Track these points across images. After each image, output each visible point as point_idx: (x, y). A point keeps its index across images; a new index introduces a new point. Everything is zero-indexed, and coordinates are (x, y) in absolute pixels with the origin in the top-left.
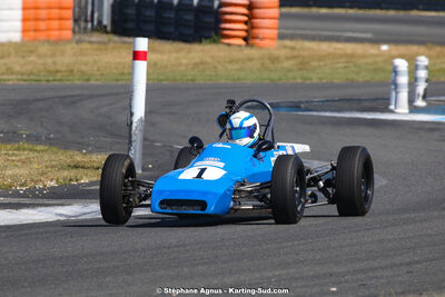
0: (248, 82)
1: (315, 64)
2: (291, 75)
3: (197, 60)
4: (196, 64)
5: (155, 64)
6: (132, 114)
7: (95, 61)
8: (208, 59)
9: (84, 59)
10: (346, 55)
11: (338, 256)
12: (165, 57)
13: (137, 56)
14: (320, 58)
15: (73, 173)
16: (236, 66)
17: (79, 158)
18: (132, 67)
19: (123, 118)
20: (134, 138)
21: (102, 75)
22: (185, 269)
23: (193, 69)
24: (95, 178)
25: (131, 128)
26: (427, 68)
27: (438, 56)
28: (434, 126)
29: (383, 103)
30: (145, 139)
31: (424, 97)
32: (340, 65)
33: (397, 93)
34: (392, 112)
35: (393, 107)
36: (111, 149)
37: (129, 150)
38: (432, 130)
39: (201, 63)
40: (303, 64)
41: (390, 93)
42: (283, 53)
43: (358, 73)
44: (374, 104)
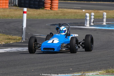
0: (51, 19)
2: (61, 17)
4: (38, 14)
5: (29, 14)
6: (23, 27)
7: (14, 13)
8: (41, 13)
9: (11, 13)
10: (74, 12)
11: (72, 61)
12: (31, 12)
13: (24, 12)
14: (68, 13)
15: (8, 41)
16: (48, 15)
17: (10, 37)
18: (23, 15)
19: (21, 27)
20: (23, 32)
21: (16, 17)
22: (36, 64)
23: (38, 15)
24: (14, 42)
25: (23, 30)
26: (94, 16)
27: (96, 13)
28: (95, 30)
29: (83, 24)
30: (26, 32)
31: (93, 23)
32: (73, 15)
33: (87, 22)
34: (85, 26)
35: (85, 25)
36: (18, 35)
37: (22, 35)
38: (95, 31)
39: (40, 14)
40: (64, 14)
41: (85, 22)
42: (59, 12)
43: (77, 17)
44: (81, 24)
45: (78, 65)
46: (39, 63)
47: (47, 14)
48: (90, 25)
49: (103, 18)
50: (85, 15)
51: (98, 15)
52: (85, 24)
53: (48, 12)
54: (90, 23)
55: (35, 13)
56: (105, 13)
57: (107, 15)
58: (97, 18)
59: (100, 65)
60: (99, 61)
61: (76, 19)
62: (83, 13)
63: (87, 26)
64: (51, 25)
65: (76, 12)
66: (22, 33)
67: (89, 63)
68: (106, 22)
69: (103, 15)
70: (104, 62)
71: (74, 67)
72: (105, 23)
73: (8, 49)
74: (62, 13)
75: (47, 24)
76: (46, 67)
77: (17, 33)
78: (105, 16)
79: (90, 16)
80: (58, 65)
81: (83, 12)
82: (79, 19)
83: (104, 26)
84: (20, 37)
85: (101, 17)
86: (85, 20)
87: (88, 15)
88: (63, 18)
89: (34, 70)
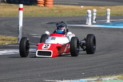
1: (64, 11)
2: (57, 14)
3: (31, 10)
6: (19, 26)
7: (3, 11)
8: (34, 10)
10: (72, 9)
11: (82, 64)
14: (65, 9)
15: (3, 42)
16: (42, 12)
20: (19, 32)
22: (41, 68)
23: (30, 13)
24: (9, 43)
25: (18, 29)
26: (96, 12)
29: (84, 22)
31: (95, 20)
32: (71, 12)
33: (88, 19)
34: (87, 24)
35: (87, 23)
36: (12, 35)
37: (18, 35)
40: (60, 11)
41: (86, 19)
42: (55, 8)
43: (76, 14)
44: (82, 22)
45: (90, 68)
46: (44, 67)
47: (40, 11)
49: (107, 15)
51: (100, 12)
53: (41, 8)
54: (92, 21)
55: (28, 11)
56: (109, 10)
59: (115, 68)
60: (112, 64)
61: (74, 17)
62: (82, 10)
63: (89, 24)
64: (47, 23)
67: (102, 66)
68: (110, 19)
69: (107, 12)
72: (108, 21)
74: (57, 10)
75: (42, 23)
76: (54, 71)
77: (11, 32)
78: (109, 13)
82: (78, 17)
83: (108, 24)
84: (16, 38)
85: (103, 14)
86: (86, 17)
88: (59, 15)
89: (41, 75)
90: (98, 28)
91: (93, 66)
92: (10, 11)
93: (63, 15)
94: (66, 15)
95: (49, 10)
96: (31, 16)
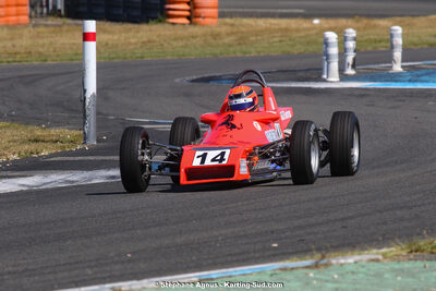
0: (193, 57)
1: (253, 38)
2: (231, 49)
3: (145, 39)
4: (144, 43)
5: (107, 44)
6: (85, 91)
7: (51, 43)
8: (155, 38)
9: (41, 42)
10: (281, 30)
11: (278, 215)
12: (116, 37)
13: (87, 37)
14: (258, 33)
15: (33, 147)
16: (181, 43)
17: (38, 132)
19: (77, 95)
20: (88, 112)
21: (58, 56)
22: (139, 231)
23: (141, 47)
24: (54, 151)
25: (84, 104)
26: (355, 39)
27: (365, 28)
28: (363, 93)
29: (317, 73)
30: (98, 113)
31: (353, 66)
32: (276, 39)
33: (328, 63)
34: (325, 81)
35: (325, 76)
36: (68, 124)
37: (84, 123)
38: (362, 96)
39: (149, 41)
40: (242, 39)
41: (321, 63)
42: (224, 29)
43: (293, 46)
44: (308, 74)
45: (300, 227)
46: (151, 227)
47: (175, 39)
48: (343, 77)
49: (392, 47)
50: (322, 40)
51: (372, 37)
52: (322, 73)
53: (180, 32)
54: (341, 70)
55: (133, 41)
56: (398, 30)
57: (404, 36)
58: (370, 48)
59: (385, 223)
61: (288, 56)
62: (314, 32)
63: (333, 79)
64: (193, 81)
65: (287, 30)
66: (85, 117)
67: (342, 220)
68: (403, 61)
69: (392, 36)
70: (399, 213)
71: (285, 238)
72: (397, 68)
73: (31, 178)
74: (233, 33)
76: (179, 240)
77: (66, 115)
78: (398, 41)
79: (343, 40)
80: (223, 232)
81: (315, 27)
82: (301, 56)
83: (395, 77)
84: (78, 132)
85: (383, 44)
86: (321, 56)
87: (332, 36)
88: (238, 52)
89: (133, 253)
90: (357, 93)
91: (312, 220)
92: (74, 44)
93: (250, 53)
94: (259, 52)
95: (204, 35)
96: (142, 57)
